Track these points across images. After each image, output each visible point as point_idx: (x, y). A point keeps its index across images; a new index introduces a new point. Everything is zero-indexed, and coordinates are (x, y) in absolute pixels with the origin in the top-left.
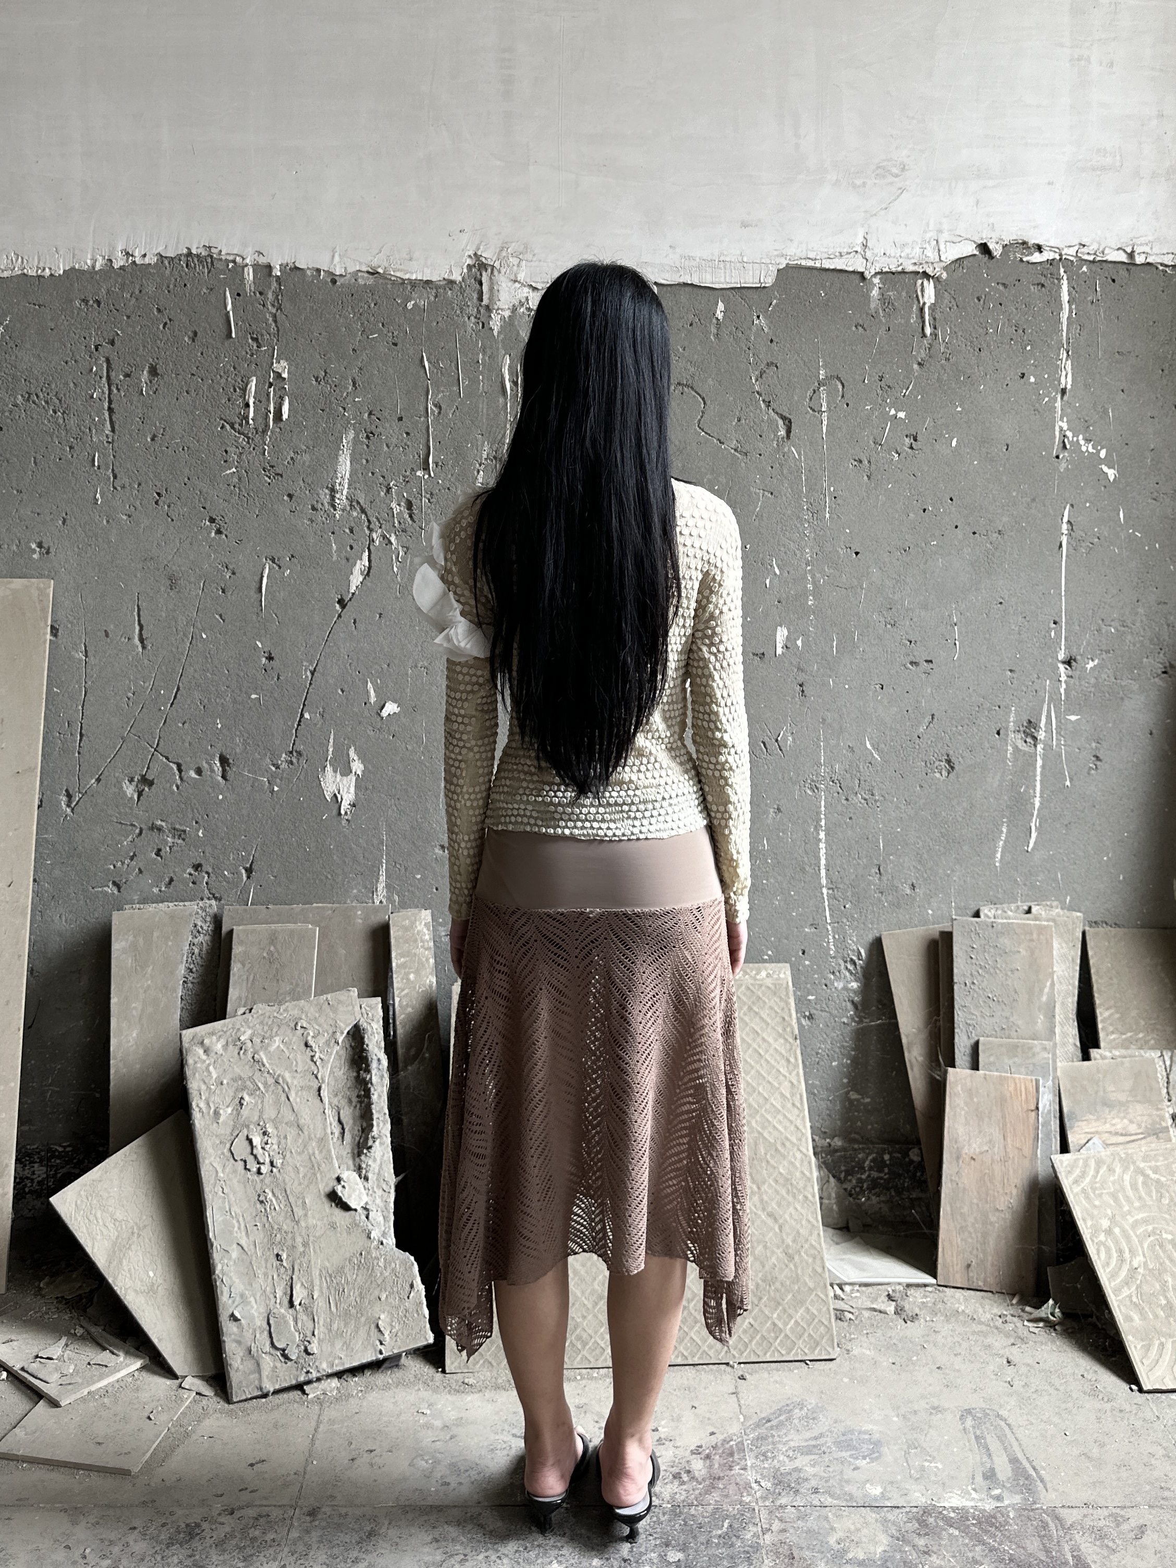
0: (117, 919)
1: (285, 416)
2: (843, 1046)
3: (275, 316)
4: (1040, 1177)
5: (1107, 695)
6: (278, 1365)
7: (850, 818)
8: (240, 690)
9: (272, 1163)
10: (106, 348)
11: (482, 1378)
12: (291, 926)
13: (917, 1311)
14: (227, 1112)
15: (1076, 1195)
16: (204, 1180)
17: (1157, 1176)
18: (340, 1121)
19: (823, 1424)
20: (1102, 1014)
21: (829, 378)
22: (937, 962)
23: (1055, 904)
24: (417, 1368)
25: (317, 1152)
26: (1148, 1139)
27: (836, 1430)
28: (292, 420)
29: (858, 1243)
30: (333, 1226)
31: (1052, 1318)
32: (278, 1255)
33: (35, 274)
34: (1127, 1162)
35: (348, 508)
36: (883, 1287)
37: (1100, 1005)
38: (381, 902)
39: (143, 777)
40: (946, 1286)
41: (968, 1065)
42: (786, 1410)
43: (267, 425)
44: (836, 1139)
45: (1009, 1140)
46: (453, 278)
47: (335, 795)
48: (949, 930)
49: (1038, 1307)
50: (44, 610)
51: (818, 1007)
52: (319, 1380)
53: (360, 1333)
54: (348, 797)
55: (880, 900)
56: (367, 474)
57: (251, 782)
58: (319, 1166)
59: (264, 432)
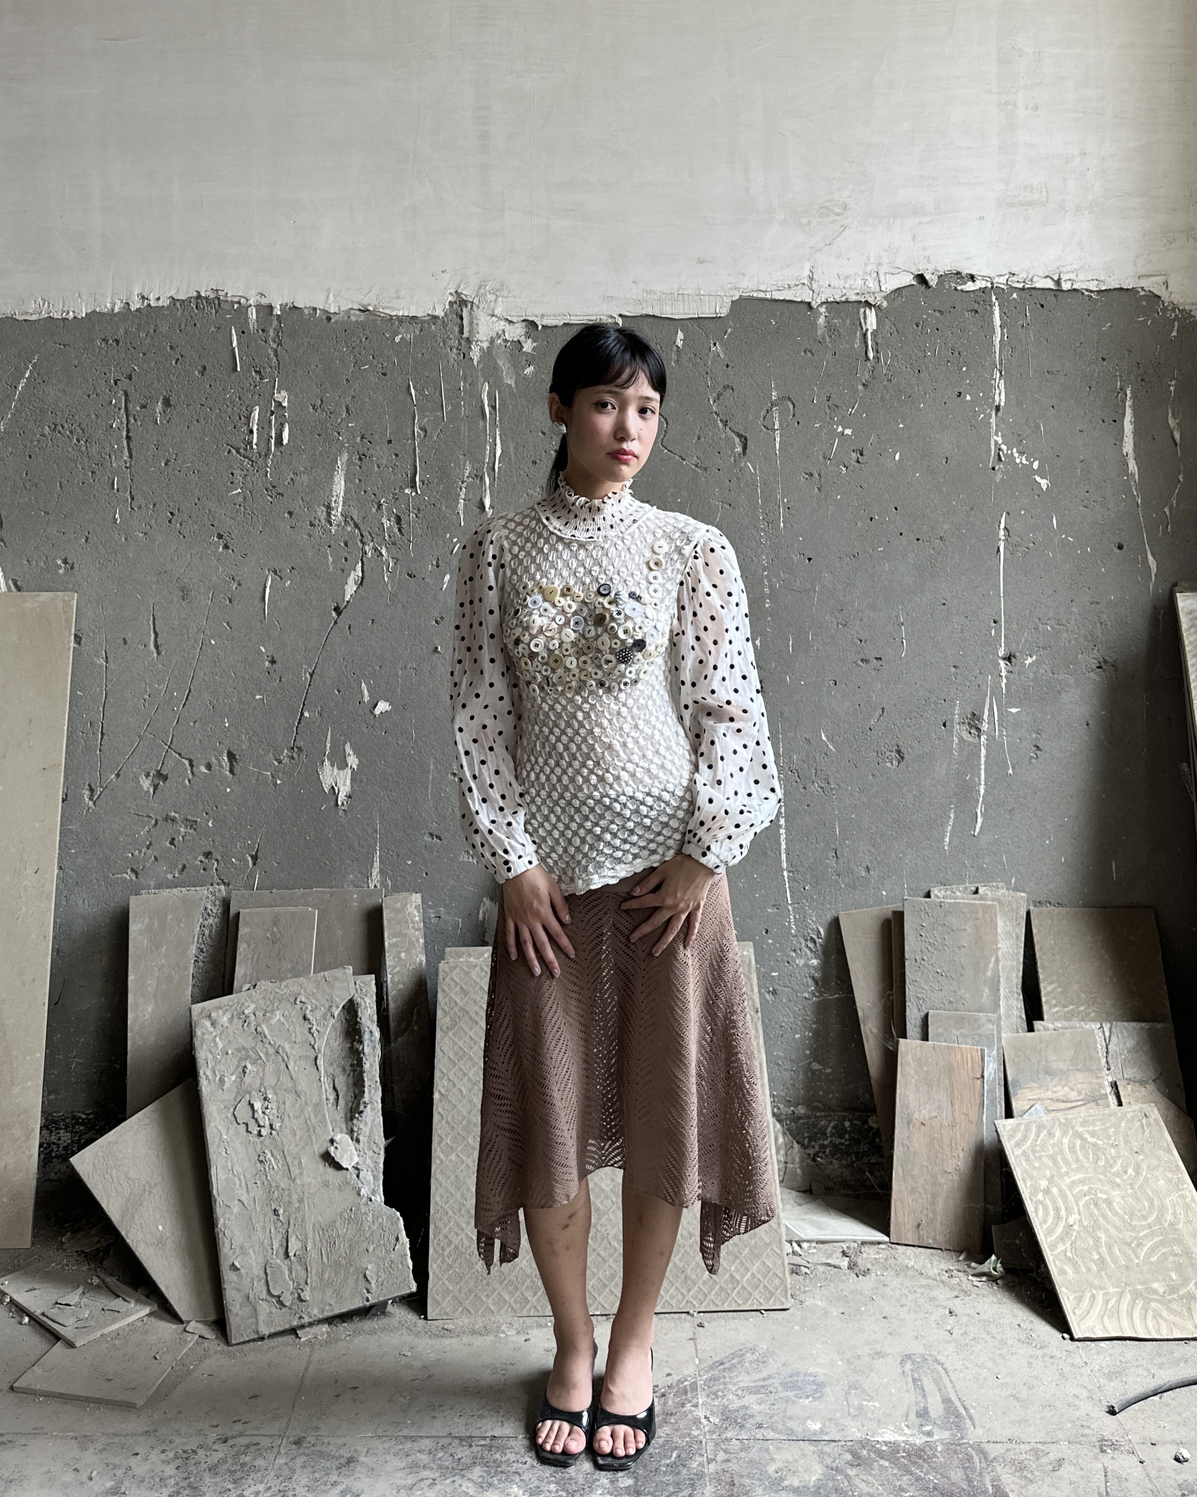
0: (134, 903)
1: (285, 441)
2: (805, 1019)
3: (275, 351)
4: (985, 1142)
5: (1045, 689)
6: (274, 1310)
7: (808, 806)
8: (246, 691)
9: (271, 1126)
10: (125, 383)
11: (461, 1324)
12: (293, 909)
13: (869, 1266)
14: (231, 1079)
15: (1016, 1157)
16: (209, 1142)
17: (1094, 1140)
18: (335, 1088)
19: (773, 1366)
20: (1046, 989)
21: (781, 399)
22: (890, 940)
23: (1000, 884)
24: (401, 1315)
25: (312, 1116)
26: (1089, 1105)
27: (783, 1373)
28: (292, 444)
29: (819, 1205)
30: (326, 1184)
31: (994, 1272)
32: (275, 1210)
33: (60, 317)
34: (1066, 1126)
35: (343, 524)
36: (839, 1244)
37: (1045, 979)
38: (375, 886)
39: (159, 772)
40: (898, 1244)
41: (918, 1036)
42: (739, 1355)
43: (269, 449)
44: (800, 1107)
45: (957, 1107)
46: (436, 313)
47: (333, 787)
48: (900, 909)
49: (981, 1262)
50: (68, 620)
51: (781, 983)
52: (311, 1324)
53: (349, 1282)
54: (344, 790)
55: (837, 882)
56: (360, 492)
57: (256, 776)
58: (314, 1128)
59: (266, 455)
